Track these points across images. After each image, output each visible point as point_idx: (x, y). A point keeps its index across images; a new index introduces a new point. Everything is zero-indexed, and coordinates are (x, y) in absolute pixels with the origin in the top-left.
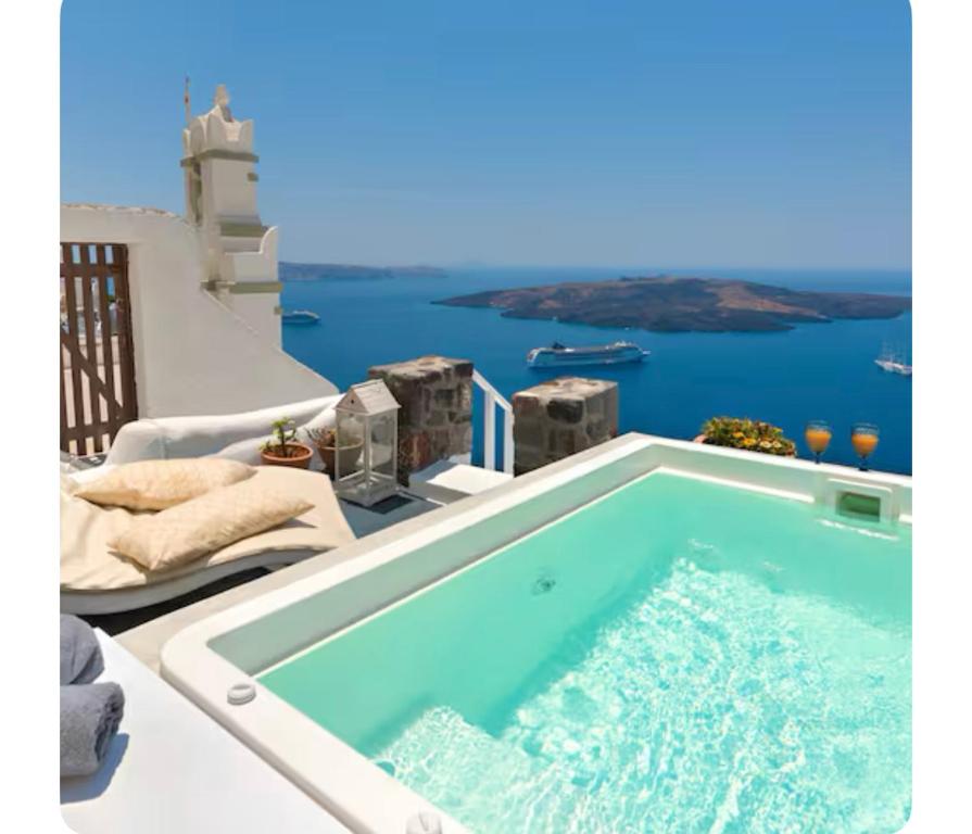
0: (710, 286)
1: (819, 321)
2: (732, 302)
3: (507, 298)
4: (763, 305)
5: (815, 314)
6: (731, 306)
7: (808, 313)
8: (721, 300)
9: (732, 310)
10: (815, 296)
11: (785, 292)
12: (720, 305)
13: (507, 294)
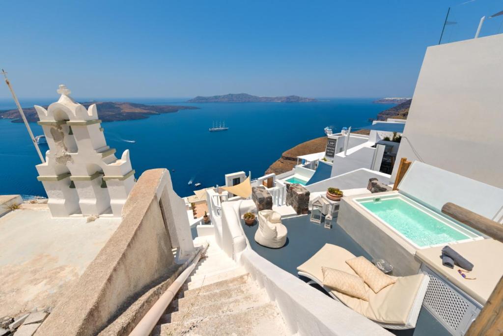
0: (116, 105)
1: (157, 114)
2: (127, 110)
3: (12, 114)
4: (137, 110)
5: (155, 112)
6: (126, 111)
7: (152, 112)
8: (122, 109)
9: (128, 113)
10: (153, 106)
11: (143, 105)
12: (123, 111)
13: (13, 112)
